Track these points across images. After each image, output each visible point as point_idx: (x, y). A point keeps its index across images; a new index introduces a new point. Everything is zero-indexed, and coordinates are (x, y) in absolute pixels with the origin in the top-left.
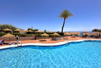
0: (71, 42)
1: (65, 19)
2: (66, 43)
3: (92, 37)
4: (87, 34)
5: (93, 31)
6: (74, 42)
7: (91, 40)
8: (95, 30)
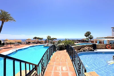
0: (18, 50)
1: (3, 23)
2: (14, 51)
3: (34, 43)
4: (30, 41)
5: (34, 39)
6: (21, 49)
7: (34, 45)
8: (35, 38)
